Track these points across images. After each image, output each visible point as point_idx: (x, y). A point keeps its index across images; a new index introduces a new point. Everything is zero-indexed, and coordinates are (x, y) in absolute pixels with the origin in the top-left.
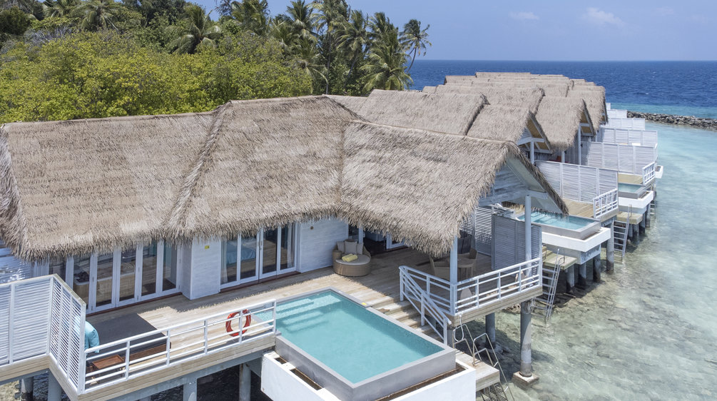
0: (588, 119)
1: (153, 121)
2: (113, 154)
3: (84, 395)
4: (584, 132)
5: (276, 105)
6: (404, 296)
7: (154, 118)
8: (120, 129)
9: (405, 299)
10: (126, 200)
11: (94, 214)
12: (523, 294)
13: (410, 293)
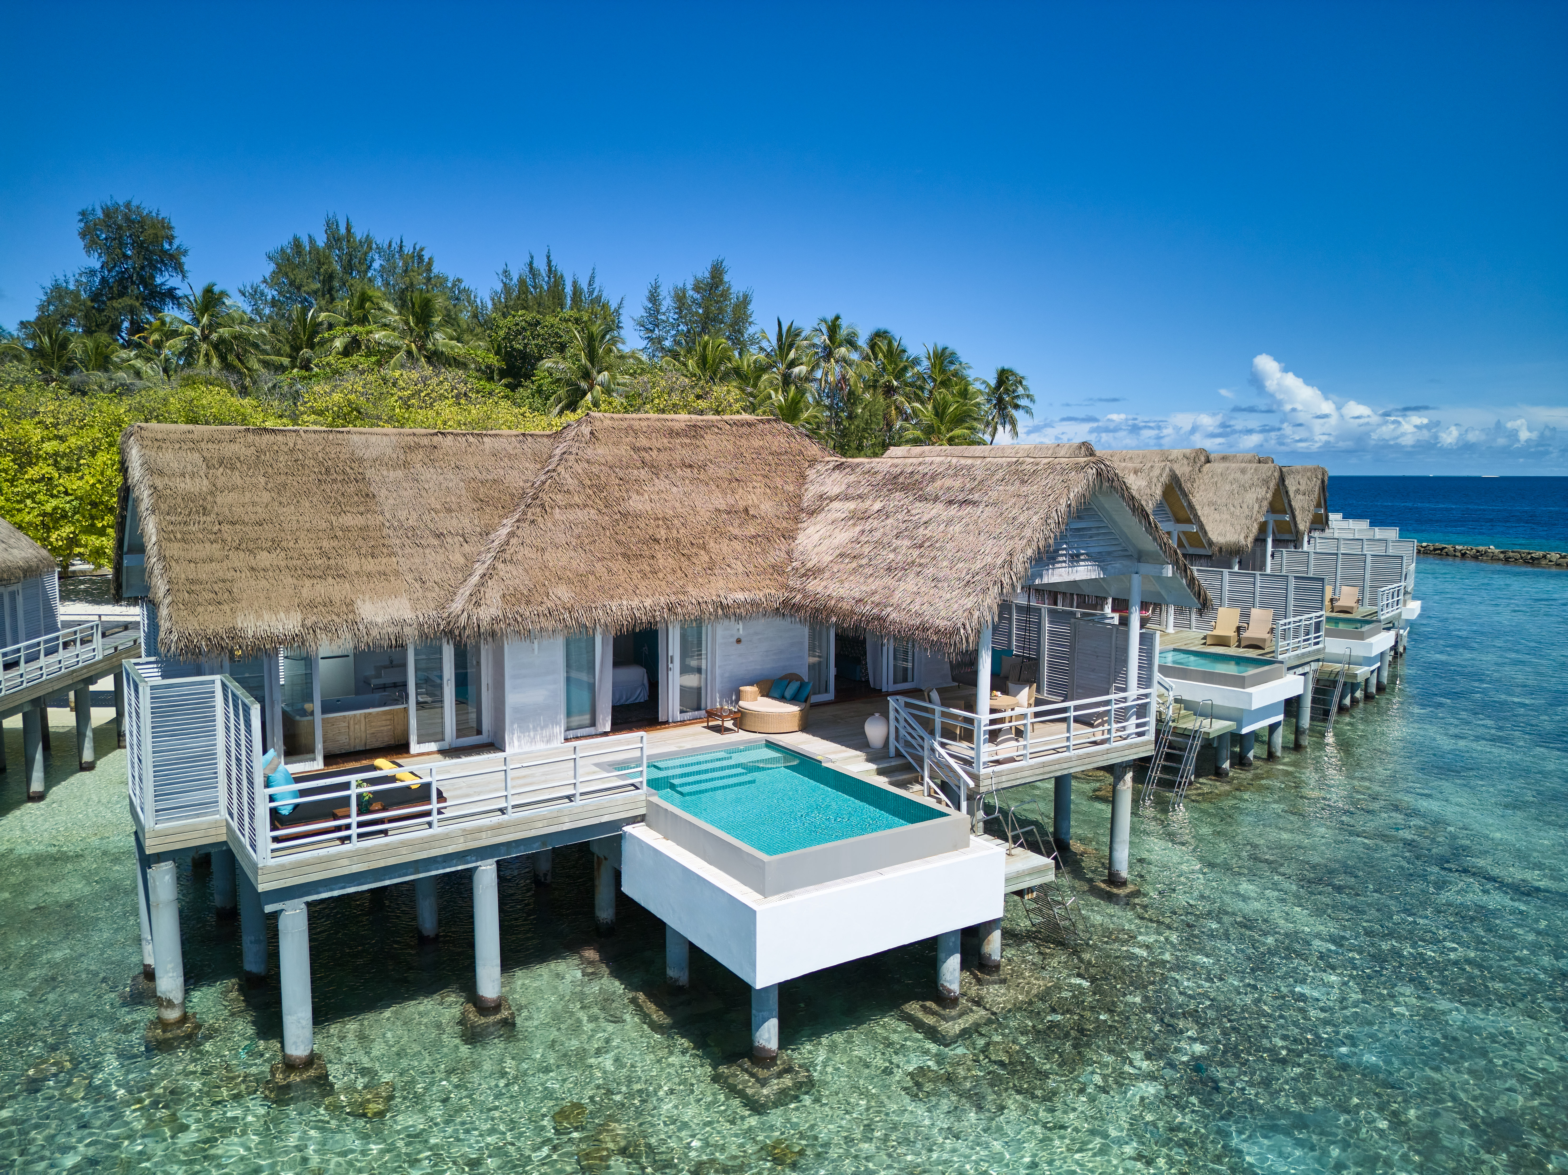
0: (1286, 505)
1: (435, 438)
2: (351, 489)
3: (270, 867)
4: (1279, 532)
5: (677, 426)
6: (897, 749)
7: (436, 434)
8: (367, 447)
9: (899, 754)
10: (370, 565)
11: (308, 583)
12: (1116, 750)
13: (908, 744)
